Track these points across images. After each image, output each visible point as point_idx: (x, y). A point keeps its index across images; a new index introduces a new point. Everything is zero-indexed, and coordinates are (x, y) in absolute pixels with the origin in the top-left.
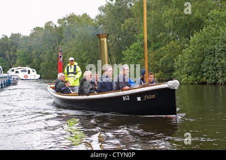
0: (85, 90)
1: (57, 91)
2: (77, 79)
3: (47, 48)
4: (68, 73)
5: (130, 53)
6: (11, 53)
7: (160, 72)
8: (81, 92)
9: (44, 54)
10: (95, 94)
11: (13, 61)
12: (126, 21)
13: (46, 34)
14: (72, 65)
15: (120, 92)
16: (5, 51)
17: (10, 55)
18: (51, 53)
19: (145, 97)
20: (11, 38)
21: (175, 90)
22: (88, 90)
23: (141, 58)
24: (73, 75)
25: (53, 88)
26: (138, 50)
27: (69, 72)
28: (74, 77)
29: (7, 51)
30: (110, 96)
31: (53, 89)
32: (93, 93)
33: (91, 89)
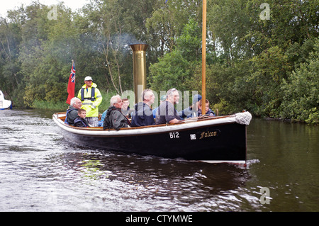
0: (114, 123)
2: (95, 107)
4: (83, 99)
10: (128, 129)
14: (89, 87)
15: (167, 127)
19: (203, 134)
21: (245, 125)
22: (118, 123)
24: (90, 101)
25: (63, 119)
27: (85, 97)
28: (91, 104)
32: (124, 128)
33: (122, 121)
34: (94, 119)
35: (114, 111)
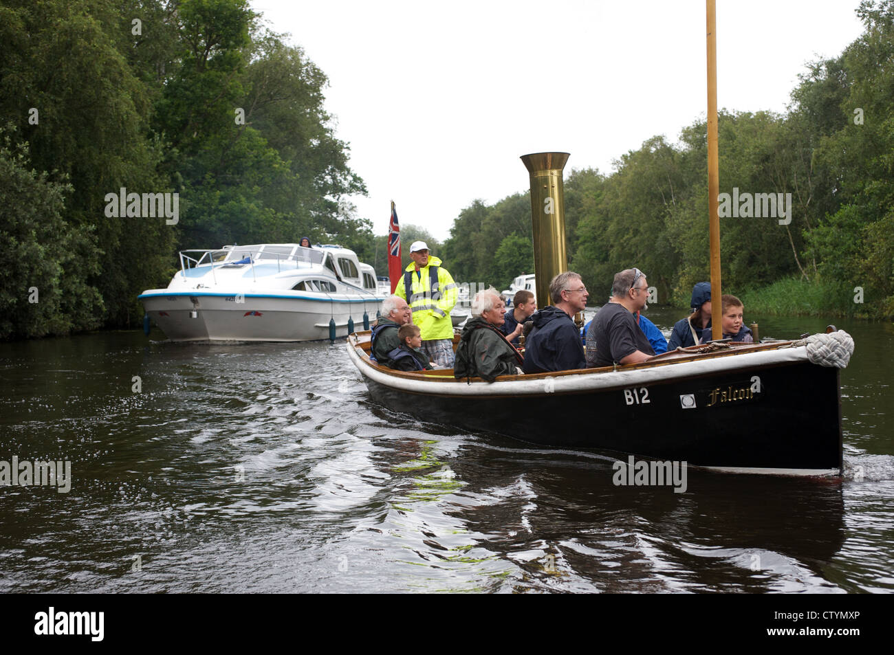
0: (481, 362)
1: (380, 361)
2: (444, 315)
8: (465, 368)
10: (517, 379)
14: (423, 266)
15: (615, 373)
19: (715, 393)
21: (835, 369)
22: (491, 363)
24: (428, 301)
27: (415, 291)
28: (433, 308)
30: (575, 387)
31: (366, 350)
32: (509, 375)
33: (503, 358)
34: (442, 346)
35: (480, 332)
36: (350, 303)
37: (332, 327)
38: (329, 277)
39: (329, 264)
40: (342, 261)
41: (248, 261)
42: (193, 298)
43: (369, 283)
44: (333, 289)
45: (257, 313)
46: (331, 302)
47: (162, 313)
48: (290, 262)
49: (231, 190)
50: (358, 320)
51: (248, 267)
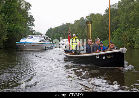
0: (77, 52)
1: (66, 52)
3: (80, 30)
5: (116, 33)
6: (66, 32)
7: (130, 43)
9: (79, 33)
11: (66, 36)
12: (115, 17)
13: (80, 24)
15: (94, 53)
16: (63, 31)
17: (65, 33)
18: (82, 33)
19: (107, 56)
20: (66, 25)
21: (124, 53)
22: (79, 52)
23: (121, 36)
26: (120, 32)
29: (64, 32)
30: (89, 56)
36: (48, 44)
37: (45, 48)
38: (45, 40)
39: (45, 38)
40: (46, 37)
41: (32, 37)
42: (24, 43)
43: (50, 41)
44: (45, 42)
45: (34, 46)
46: (45, 44)
47: (19, 46)
48: (38, 38)
49: (16, 24)
50: (49, 47)
51: (32, 38)
